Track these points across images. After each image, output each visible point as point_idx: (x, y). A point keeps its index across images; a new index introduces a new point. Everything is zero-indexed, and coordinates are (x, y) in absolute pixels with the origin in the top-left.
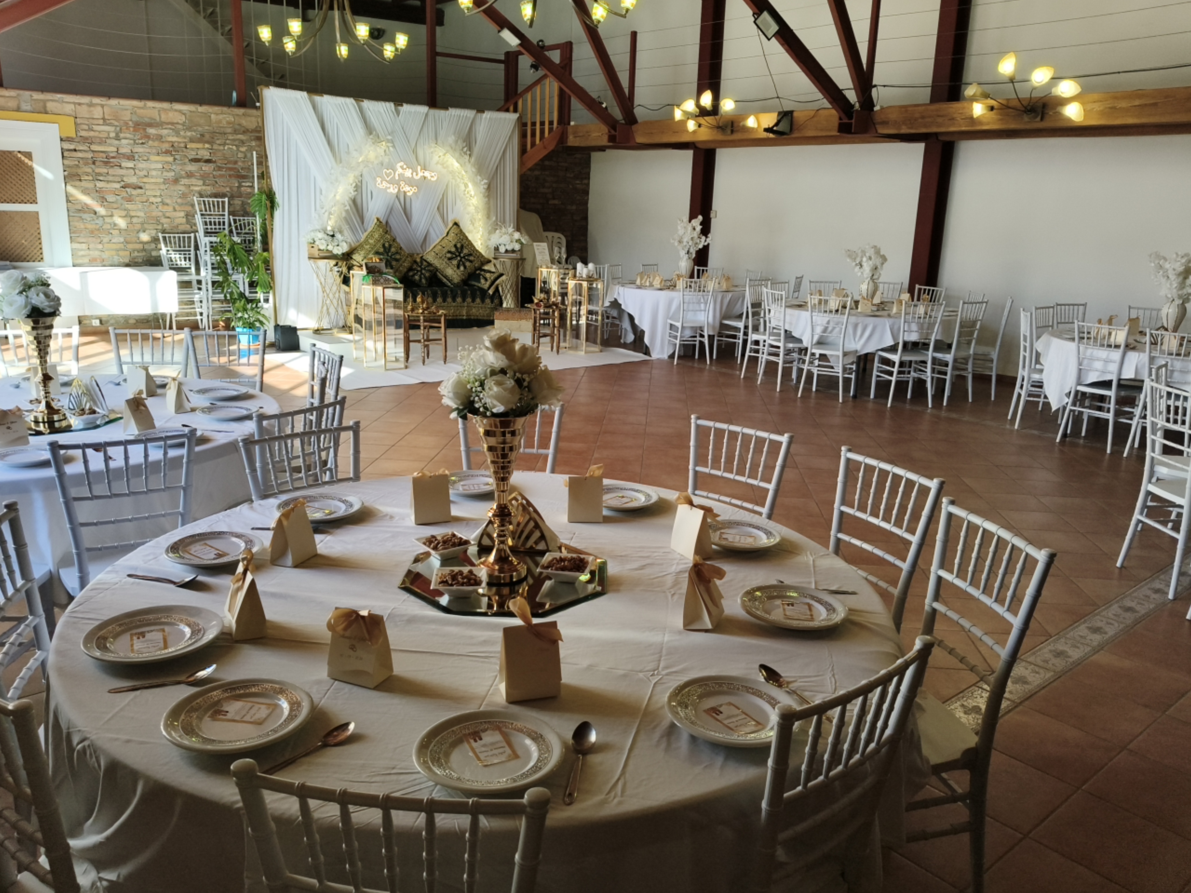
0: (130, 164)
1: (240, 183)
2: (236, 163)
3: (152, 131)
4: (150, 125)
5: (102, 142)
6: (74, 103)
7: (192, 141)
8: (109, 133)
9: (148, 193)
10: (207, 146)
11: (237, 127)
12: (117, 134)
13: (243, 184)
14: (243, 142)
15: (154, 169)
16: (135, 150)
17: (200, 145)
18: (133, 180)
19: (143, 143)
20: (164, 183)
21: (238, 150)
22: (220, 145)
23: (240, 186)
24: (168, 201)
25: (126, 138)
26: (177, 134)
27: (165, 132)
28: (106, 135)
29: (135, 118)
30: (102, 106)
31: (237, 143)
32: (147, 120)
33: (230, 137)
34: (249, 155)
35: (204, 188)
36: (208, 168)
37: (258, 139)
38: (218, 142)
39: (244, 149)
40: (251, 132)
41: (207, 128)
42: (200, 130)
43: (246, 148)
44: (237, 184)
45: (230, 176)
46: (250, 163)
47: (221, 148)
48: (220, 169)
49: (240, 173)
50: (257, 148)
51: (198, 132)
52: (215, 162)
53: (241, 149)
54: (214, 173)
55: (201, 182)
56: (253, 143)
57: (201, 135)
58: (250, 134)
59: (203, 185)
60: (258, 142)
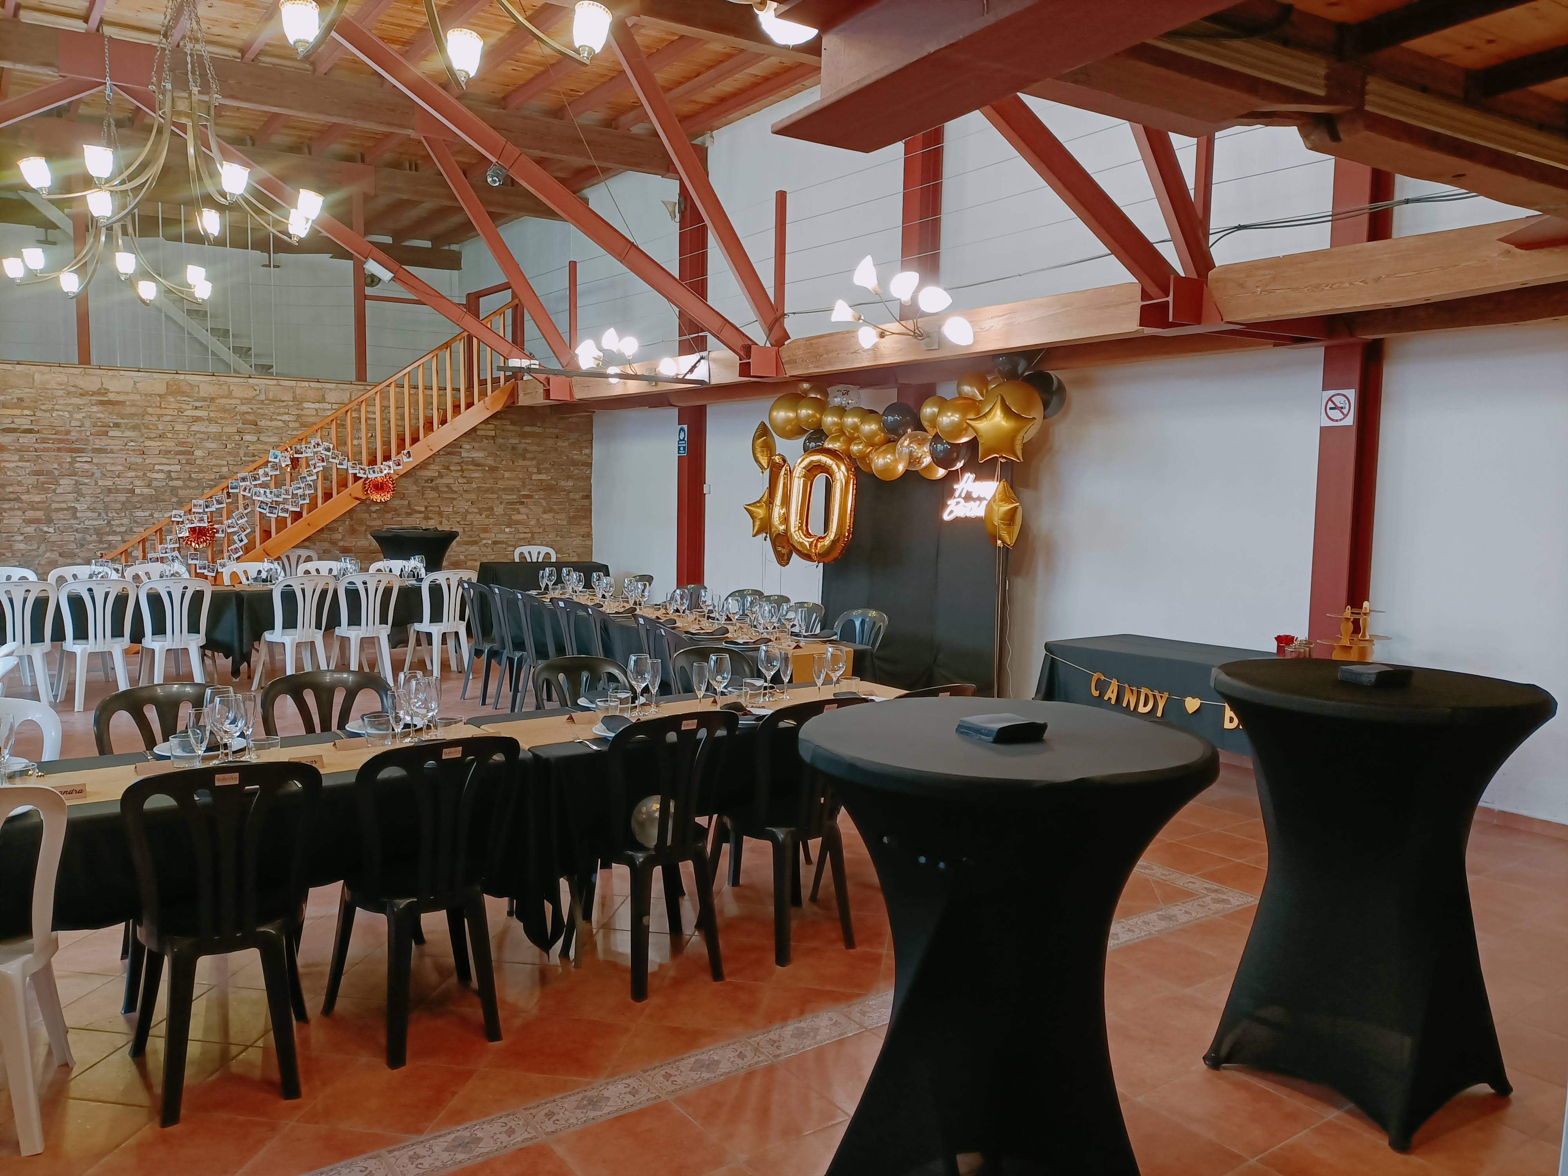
1: (73, 459)
2: (68, 433)
10: (26, 412)
11: (72, 389)
13: (78, 459)
14: (79, 408)
17: (17, 412)
21: (71, 416)
22: (45, 411)
23: (74, 461)
31: (70, 408)
33: (61, 401)
34: (87, 424)
35: (20, 464)
36: (27, 440)
37: (102, 403)
38: (43, 407)
39: (80, 416)
40: (92, 395)
41: (28, 390)
42: (17, 393)
43: (83, 414)
44: (69, 460)
45: (59, 450)
46: (88, 434)
47: (48, 415)
48: (45, 441)
49: (74, 446)
50: (99, 415)
51: (15, 396)
52: (38, 432)
53: (76, 416)
54: (37, 446)
55: (16, 458)
56: (95, 409)
57: (18, 399)
58: (90, 398)
59: (20, 461)
60: (101, 408)
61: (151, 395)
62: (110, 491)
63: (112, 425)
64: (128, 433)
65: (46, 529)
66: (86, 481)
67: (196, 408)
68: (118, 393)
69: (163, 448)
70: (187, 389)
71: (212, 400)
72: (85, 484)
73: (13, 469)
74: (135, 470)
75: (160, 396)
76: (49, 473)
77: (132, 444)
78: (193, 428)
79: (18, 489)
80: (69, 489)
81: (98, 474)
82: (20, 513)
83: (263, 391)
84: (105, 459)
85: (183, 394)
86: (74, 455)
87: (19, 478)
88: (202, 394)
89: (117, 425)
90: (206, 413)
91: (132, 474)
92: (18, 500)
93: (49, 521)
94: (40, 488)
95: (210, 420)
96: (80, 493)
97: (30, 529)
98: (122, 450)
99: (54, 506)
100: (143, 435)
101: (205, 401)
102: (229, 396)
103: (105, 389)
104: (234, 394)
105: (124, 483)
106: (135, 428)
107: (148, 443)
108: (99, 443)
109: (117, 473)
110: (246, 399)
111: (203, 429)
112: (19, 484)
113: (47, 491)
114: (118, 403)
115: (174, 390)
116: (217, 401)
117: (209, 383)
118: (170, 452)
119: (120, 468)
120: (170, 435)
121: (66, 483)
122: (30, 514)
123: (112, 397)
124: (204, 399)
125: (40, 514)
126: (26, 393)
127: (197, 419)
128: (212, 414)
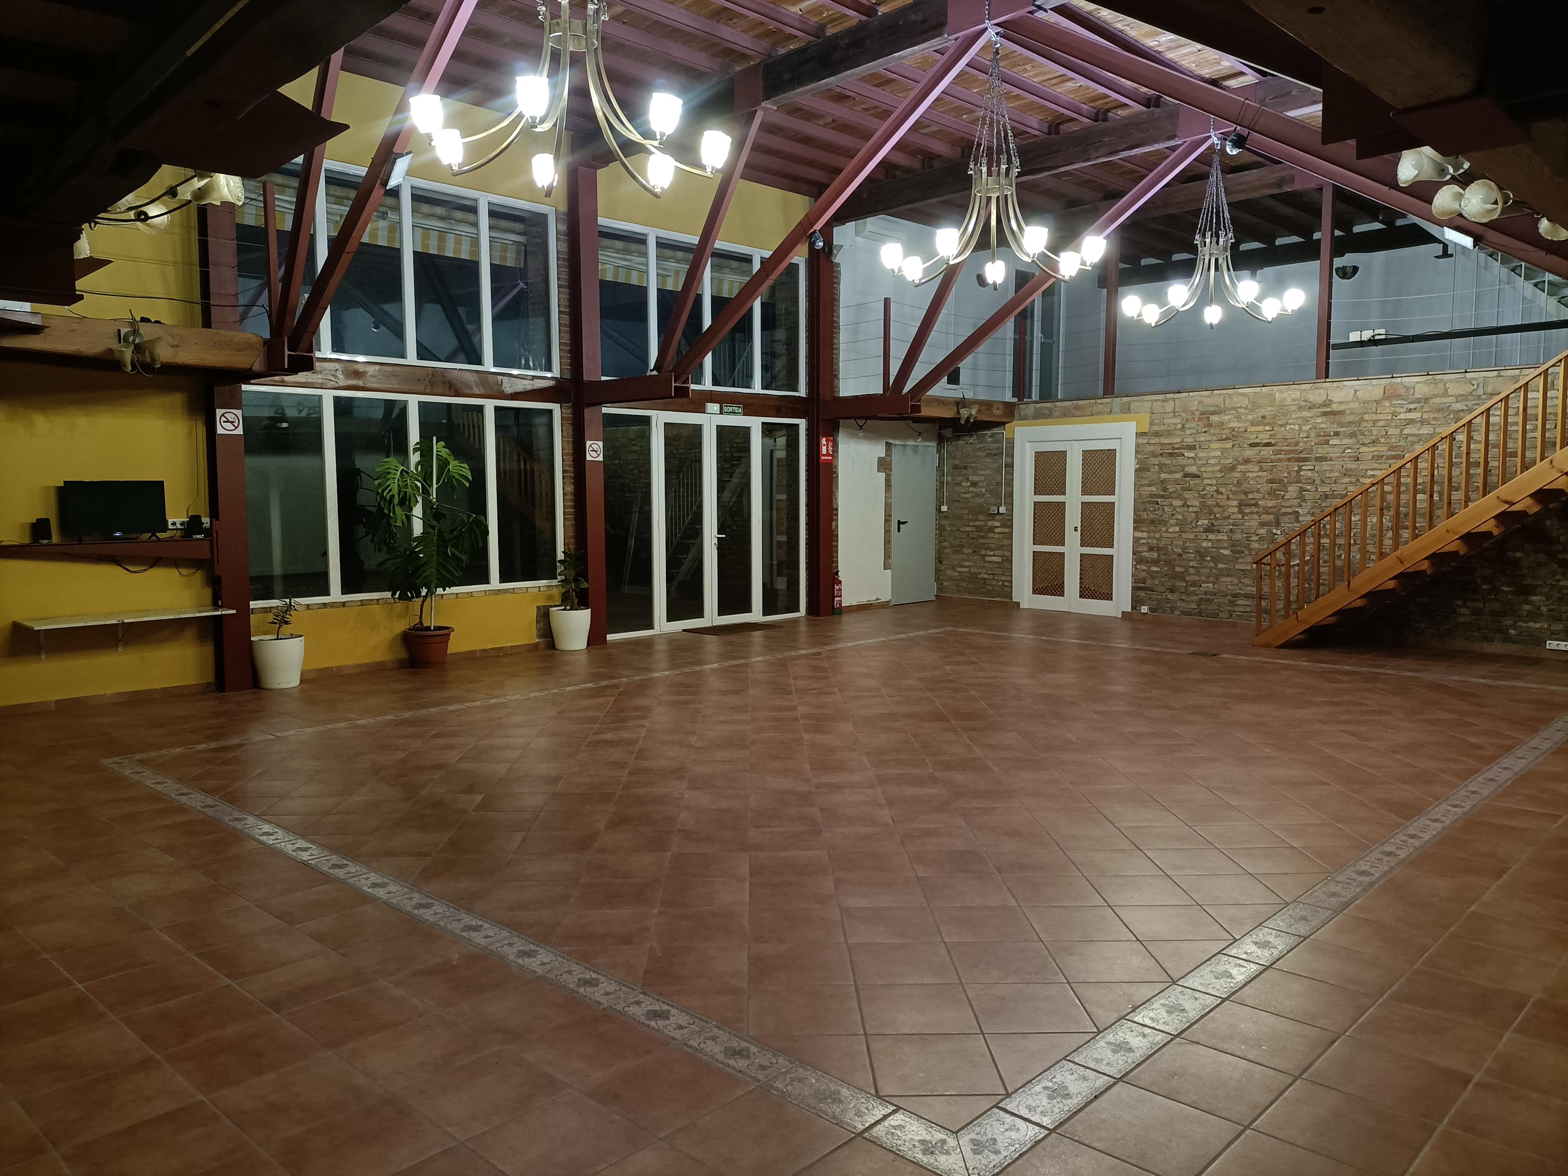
0: (1192, 455)
1: (1300, 467)
2: (1297, 444)
3: (1214, 418)
4: (1214, 413)
5: (1170, 434)
6: (1152, 401)
7: (1253, 424)
8: (1176, 424)
9: (1206, 481)
10: (1267, 428)
12: (1183, 425)
13: (1303, 468)
14: (1306, 420)
15: (1214, 457)
16: (1198, 439)
17: (1260, 428)
18: (1193, 469)
19: (1205, 432)
20: (1221, 471)
21: (1300, 428)
22: (1281, 426)
23: (1300, 469)
24: (1223, 490)
25: (1190, 428)
26: (1239, 419)
27: (1227, 418)
28: (1174, 427)
29: (1202, 409)
30: (1174, 399)
31: (1300, 422)
32: (1211, 409)
33: (1294, 416)
34: (1312, 435)
35: (1260, 474)
36: (1267, 452)
37: (1325, 414)
38: (1280, 422)
39: (1307, 428)
40: (1318, 408)
41: (1269, 408)
42: (1262, 412)
43: (1310, 426)
44: (1296, 469)
45: (1289, 460)
46: (1313, 444)
47: (1283, 429)
48: (1279, 452)
49: (1300, 456)
50: (1322, 426)
51: (1260, 414)
52: (1274, 445)
53: (1304, 428)
54: (1273, 457)
55: (1257, 468)
56: (1319, 420)
57: (1262, 417)
58: (1317, 410)
59: (1260, 471)
60: (1324, 419)
61: (1368, 402)
62: (1326, 497)
63: (1332, 434)
64: (1345, 441)
65: (1274, 531)
66: (1309, 487)
67: (1410, 410)
68: (1340, 403)
69: (1376, 453)
70: (1402, 391)
71: (1426, 400)
72: (1307, 490)
73: (1252, 479)
74: (1349, 476)
75: (1376, 401)
76: (1281, 481)
77: (1349, 451)
78: (1406, 432)
79: (1257, 495)
80: (1295, 495)
81: (1318, 482)
82: (1256, 517)
83: (1481, 385)
84: (1325, 466)
85: (1399, 397)
86: (1302, 464)
87: (1258, 486)
88: (1417, 396)
89: (1337, 434)
90: (1419, 415)
91: (1347, 480)
92: (1256, 505)
93: (1278, 524)
94: (1272, 494)
95: (1423, 422)
96: (1303, 499)
97: (1263, 531)
98: (1340, 457)
99: (1283, 510)
100: (1358, 442)
101: (1419, 402)
102: (1445, 394)
103: (1330, 400)
104: (1450, 392)
105: (1339, 489)
106: (1352, 435)
107: (1363, 449)
108: (1321, 451)
109: (1334, 479)
110: (1461, 395)
111: (1415, 431)
112: (1258, 491)
113: (1277, 496)
114: (1339, 412)
115: (1390, 395)
116: (1432, 401)
117: (1425, 382)
118: (1382, 456)
119: (1337, 474)
120: (1382, 440)
121: (1293, 490)
122: (1265, 518)
123: (1335, 407)
124: (1418, 401)
125: (1271, 517)
126: (1268, 411)
127: (1411, 422)
128: (1425, 416)
